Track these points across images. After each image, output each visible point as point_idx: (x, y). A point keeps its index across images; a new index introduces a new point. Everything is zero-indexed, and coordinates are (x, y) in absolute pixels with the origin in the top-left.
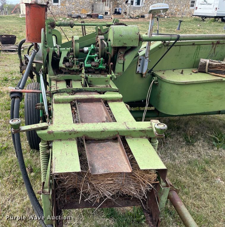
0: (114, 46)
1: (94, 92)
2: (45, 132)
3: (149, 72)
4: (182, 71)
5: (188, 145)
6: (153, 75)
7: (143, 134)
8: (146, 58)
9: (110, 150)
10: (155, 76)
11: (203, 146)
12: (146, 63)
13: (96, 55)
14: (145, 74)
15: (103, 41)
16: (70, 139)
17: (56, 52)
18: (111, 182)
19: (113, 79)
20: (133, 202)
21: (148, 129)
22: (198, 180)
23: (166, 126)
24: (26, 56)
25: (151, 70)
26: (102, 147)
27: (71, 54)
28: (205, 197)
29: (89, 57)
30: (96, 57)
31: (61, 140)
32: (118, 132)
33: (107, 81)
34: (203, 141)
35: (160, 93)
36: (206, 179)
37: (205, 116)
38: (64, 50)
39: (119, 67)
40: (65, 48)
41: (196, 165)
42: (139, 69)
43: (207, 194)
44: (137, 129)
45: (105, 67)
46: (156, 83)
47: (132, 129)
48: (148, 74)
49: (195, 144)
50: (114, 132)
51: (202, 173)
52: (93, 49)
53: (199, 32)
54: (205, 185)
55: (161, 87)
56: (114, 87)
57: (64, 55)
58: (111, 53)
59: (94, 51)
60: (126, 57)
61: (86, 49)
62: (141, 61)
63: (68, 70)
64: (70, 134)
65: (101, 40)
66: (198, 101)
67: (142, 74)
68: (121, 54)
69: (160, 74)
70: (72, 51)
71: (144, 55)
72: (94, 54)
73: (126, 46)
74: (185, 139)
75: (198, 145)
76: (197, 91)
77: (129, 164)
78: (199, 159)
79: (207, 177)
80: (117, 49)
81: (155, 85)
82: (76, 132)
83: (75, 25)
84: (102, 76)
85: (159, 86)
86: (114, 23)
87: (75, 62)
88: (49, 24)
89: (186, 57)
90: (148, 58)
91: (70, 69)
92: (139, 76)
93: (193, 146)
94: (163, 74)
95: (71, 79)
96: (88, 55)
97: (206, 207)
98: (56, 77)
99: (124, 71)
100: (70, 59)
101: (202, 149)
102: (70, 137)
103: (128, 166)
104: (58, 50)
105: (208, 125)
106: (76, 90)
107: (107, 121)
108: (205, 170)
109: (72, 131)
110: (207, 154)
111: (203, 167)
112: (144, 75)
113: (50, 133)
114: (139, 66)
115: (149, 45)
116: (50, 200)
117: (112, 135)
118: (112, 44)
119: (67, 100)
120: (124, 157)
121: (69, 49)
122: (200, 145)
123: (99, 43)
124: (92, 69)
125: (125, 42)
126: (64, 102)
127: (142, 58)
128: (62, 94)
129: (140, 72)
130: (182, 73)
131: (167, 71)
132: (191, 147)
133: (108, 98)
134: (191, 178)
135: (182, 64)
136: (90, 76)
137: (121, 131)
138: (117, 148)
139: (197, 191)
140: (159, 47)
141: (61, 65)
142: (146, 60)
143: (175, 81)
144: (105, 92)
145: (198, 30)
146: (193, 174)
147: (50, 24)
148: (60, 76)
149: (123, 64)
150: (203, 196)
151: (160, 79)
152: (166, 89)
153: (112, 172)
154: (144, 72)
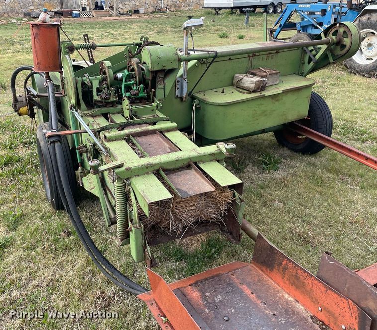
0: (153, 70)
1: (144, 124)
2: (122, 169)
3: (189, 95)
4: (223, 90)
5: (238, 173)
6: (193, 98)
7: (213, 158)
8: (184, 79)
9: (188, 177)
10: (196, 99)
11: (253, 171)
12: (185, 85)
13: (133, 81)
14: (185, 97)
15: (139, 64)
16: (147, 173)
17: (85, 82)
18: (193, 208)
19: (159, 107)
20: (211, 227)
21: (217, 152)
22: (257, 206)
23: (235, 145)
24: (29, 89)
25: (191, 92)
26: (180, 176)
27: (104, 82)
28: (268, 220)
29: (125, 85)
30: (133, 84)
31: (138, 175)
32: (190, 159)
33: (152, 110)
34: (252, 166)
35: (204, 118)
36: (265, 204)
37: (248, 138)
38: (94, 79)
39: (159, 93)
40: (95, 77)
41: (251, 191)
42: (177, 92)
43: (269, 217)
44: (206, 154)
45: (146, 95)
46: (198, 106)
47: (203, 154)
48: (188, 97)
49: (245, 170)
50: (187, 159)
51: (258, 199)
52: (128, 75)
53: (215, 30)
54: (264, 209)
55: (204, 110)
56: (162, 116)
57: (96, 84)
58: (149, 77)
59: (129, 77)
60: (166, 81)
61: (119, 75)
62: (179, 83)
63: (105, 102)
64: (147, 168)
65: (137, 64)
66: (244, 120)
67: (181, 98)
68: (160, 77)
69: (200, 96)
70: (104, 79)
71: (181, 76)
72: (130, 81)
73: (165, 68)
74: (233, 166)
75: (248, 171)
76: (242, 110)
77: (210, 184)
78: (252, 185)
79: (265, 202)
80: (155, 73)
81: (198, 109)
82: (152, 165)
83: (97, 46)
84: (147, 106)
85: (202, 109)
86: (142, 41)
87: (113, 93)
88: (66, 48)
89: (225, 74)
90: (186, 79)
91: (107, 101)
92: (178, 100)
93: (244, 172)
94: (204, 95)
95: (109, 113)
96: (124, 83)
97: (270, 230)
98: (90, 112)
99: (166, 97)
100: (104, 89)
101: (253, 175)
102: (147, 170)
103: (210, 186)
104: (88, 80)
105: (253, 148)
106: (124, 124)
107: (172, 151)
108: (261, 196)
109: (148, 164)
110: (259, 179)
111: (259, 193)
112: (184, 99)
113: (127, 169)
114: (178, 88)
115: (186, 65)
116: (142, 234)
117: (185, 163)
118: (150, 67)
119: (121, 136)
120: (203, 180)
121: (100, 77)
122: (250, 170)
123: (136, 67)
124: (132, 98)
125: (163, 65)
126: (117, 139)
127: (179, 79)
128: (110, 130)
129: (179, 96)
130: (223, 92)
131: (206, 91)
132: (242, 174)
133: (163, 129)
134: (249, 206)
135: (221, 81)
136: (134, 106)
137: (193, 158)
138: (194, 174)
139: (259, 217)
140: (195, 66)
141: (96, 97)
142: (185, 82)
143: (219, 102)
144: (156, 123)
145: (213, 28)
146: (250, 201)
147: (68, 48)
148: (95, 111)
149: (164, 89)
150: (265, 220)
151: (202, 101)
152: (210, 112)
153: (199, 193)
154: (184, 96)
